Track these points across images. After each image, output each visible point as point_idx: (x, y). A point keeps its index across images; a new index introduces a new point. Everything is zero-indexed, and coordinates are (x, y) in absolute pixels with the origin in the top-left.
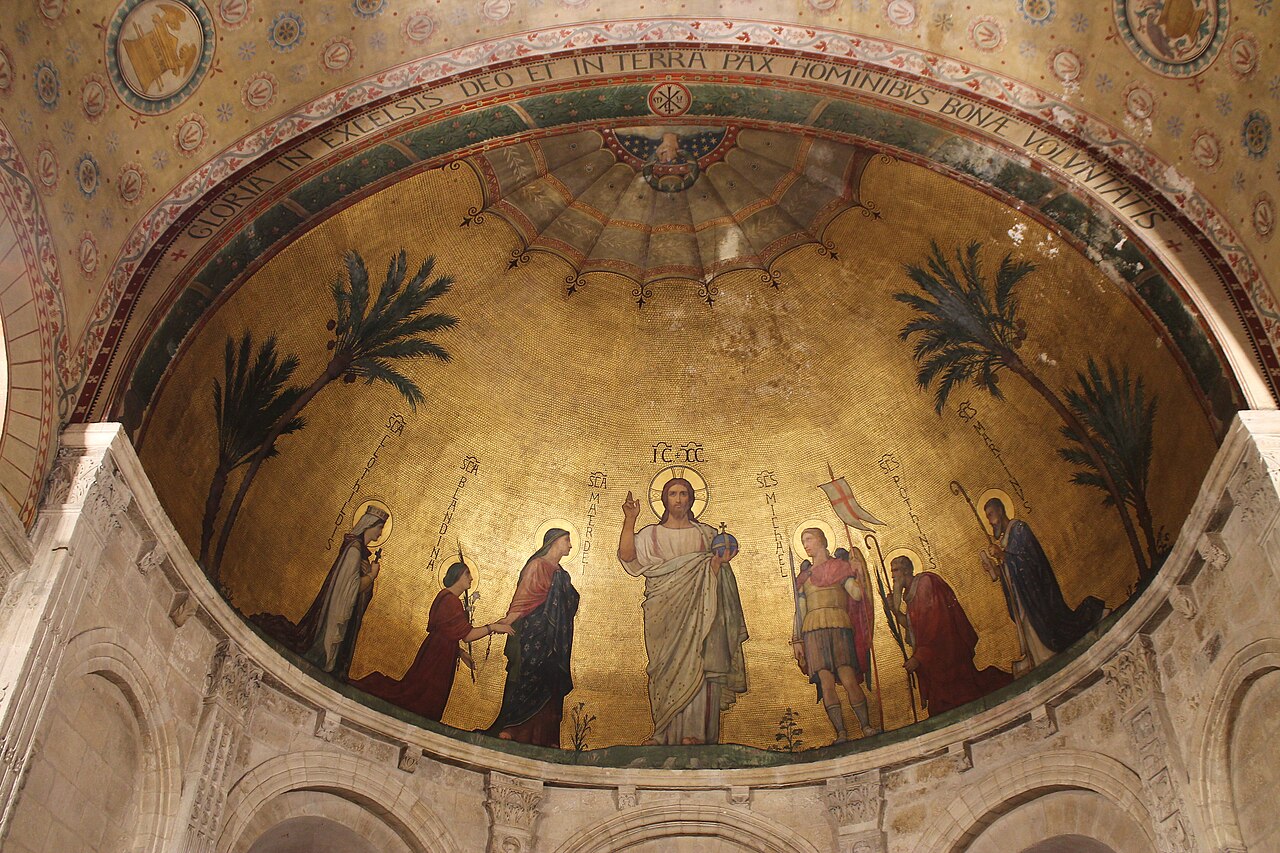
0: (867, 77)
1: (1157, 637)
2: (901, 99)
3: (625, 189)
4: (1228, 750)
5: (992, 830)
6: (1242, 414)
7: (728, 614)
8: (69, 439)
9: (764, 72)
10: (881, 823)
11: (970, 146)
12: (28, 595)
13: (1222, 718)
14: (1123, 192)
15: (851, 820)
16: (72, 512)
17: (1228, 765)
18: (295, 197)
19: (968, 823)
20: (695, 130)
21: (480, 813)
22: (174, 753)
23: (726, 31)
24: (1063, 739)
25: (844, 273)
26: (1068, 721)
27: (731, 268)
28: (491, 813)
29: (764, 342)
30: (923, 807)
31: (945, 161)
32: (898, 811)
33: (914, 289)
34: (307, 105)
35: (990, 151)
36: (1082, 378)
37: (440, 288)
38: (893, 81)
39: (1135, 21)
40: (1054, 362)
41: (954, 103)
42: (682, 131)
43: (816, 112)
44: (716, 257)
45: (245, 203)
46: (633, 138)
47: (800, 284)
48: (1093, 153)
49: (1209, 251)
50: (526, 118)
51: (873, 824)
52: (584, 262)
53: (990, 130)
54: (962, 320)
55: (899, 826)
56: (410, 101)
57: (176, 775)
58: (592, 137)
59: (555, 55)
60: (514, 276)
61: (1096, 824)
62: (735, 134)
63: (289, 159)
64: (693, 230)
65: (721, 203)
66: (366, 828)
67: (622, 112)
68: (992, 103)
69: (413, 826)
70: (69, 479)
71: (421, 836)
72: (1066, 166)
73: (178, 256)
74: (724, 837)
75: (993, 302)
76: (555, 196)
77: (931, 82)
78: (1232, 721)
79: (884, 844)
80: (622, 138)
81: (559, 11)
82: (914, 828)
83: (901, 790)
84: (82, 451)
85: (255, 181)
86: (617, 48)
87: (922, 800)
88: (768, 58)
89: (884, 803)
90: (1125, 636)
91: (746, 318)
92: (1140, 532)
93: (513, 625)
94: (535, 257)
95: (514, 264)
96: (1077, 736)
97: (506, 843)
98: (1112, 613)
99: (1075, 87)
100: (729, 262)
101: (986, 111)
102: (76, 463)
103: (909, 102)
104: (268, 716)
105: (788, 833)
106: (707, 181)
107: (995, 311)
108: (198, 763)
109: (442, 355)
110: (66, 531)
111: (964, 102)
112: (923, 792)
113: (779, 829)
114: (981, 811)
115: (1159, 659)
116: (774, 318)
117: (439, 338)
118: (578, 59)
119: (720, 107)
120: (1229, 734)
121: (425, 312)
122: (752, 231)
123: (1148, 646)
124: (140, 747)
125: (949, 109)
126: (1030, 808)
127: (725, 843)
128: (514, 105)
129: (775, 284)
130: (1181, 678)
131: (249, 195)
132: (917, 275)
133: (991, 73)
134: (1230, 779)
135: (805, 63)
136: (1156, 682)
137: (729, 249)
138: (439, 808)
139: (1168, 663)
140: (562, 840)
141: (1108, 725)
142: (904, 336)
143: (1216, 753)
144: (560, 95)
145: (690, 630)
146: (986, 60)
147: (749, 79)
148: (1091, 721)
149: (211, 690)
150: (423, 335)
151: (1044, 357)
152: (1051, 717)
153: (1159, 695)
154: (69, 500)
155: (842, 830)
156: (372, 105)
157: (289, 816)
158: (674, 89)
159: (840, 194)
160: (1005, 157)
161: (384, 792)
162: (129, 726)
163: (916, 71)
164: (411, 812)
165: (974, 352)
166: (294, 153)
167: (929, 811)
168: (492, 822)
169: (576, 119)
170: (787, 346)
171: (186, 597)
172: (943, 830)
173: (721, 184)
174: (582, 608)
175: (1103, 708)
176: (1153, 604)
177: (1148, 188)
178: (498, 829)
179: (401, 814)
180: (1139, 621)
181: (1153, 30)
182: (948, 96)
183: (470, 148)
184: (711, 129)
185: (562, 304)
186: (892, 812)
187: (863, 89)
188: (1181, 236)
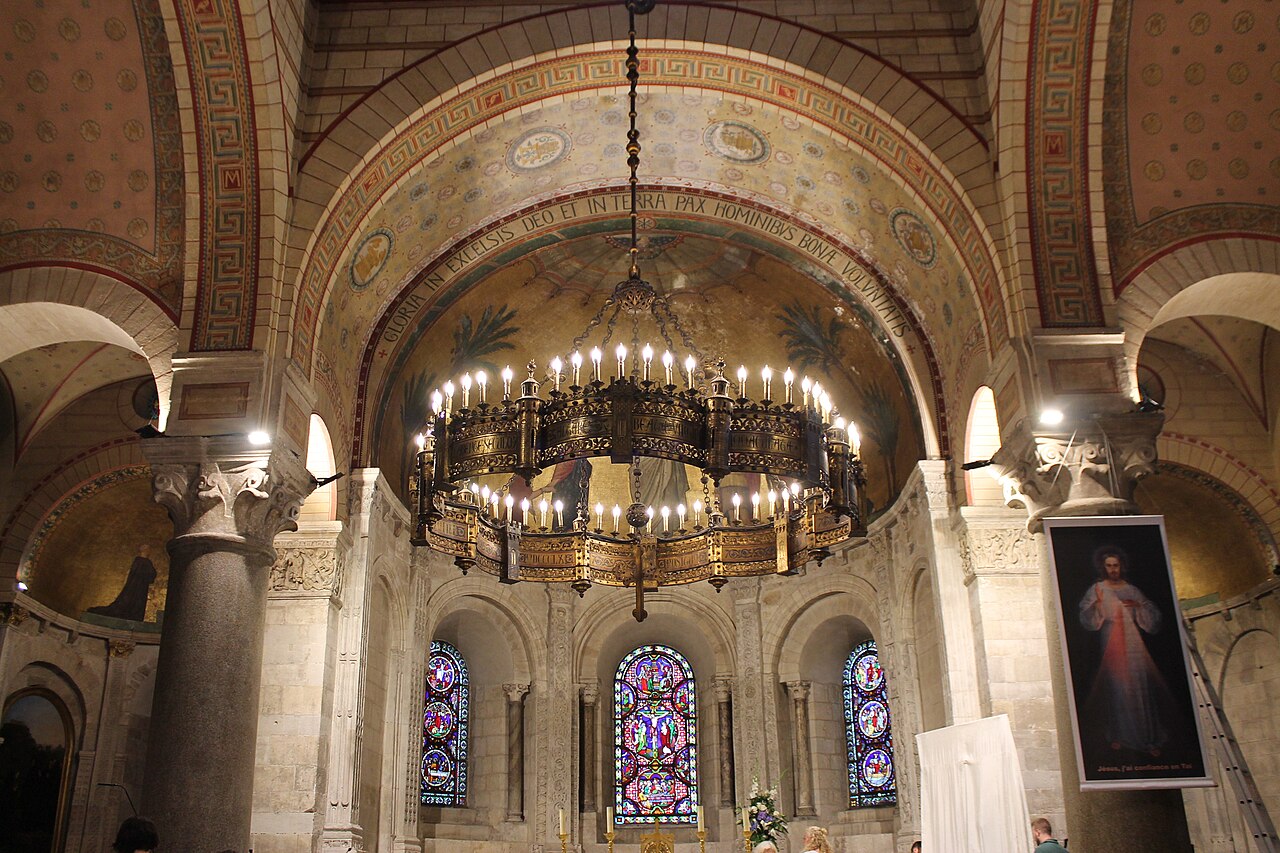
0: (759, 216)
1: (893, 530)
2: (777, 235)
3: (618, 258)
4: (914, 595)
5: (813, 607)
6: (920, 463)
7: (678, 475)
8: (355, 477)
9: (699, 213)
10: (758, 599)
11: (814, 267)
12: (356, 563)
13: (911, 582)
14: (891, 309)
15: (742, 597)
16: (365, 517)
17: (913, 602)
18: (437, 304)
19: (801, 604)
20: (660, 235)
21: (544, 596)
22: (403, 599)
23: (678, 181)
24: (850, 568)
25: (747, 300)
26: (853, 559)
27: (680, 292)
28: (549, 595)
29: (700, 327)
30: (779, 592)
31: (800, 268)
32: (767, 593)
33: (786, 315)
34: (438, 247)
35: (824, 273)
36: (870, 386)
37: (511, 316)
38: (774, 219)
39: (899, 234)
40: (858, 373)
41: (807, 238)
42: (651, 236)
43: (730, 234)
44: (672, 286)
45: (413, 315)
46: (623, 239)
47: (721, 302)
48: (880, 278)
49: (929, 352)
50: (559, 236)
51: (754, 600)
52: (593, 291)
53: (824, 261)
54: (813, 337)
55: (767, 601)
56: (494, 234)
57: (404, 609)
58: (599, 239)
59: (576, 195)
60: (552, 302)
61: (861, 612)
62: (683, 238)
63: (431, 281)
64: (658, 275)
65: (675, 264)
66: (487, 611)
67: (617, 229)
68: (829, 238)
69: (510, 608)
70: (360, 499)
71: (515, 612)
72: (863, 290)
73: (383, 354)
74: (675, 602)
75: (828, 334)
76: (577, 265)
77: (796, 220)
78: (915, 583)
79: (759, 610)
80: (616, 239)
81: (580, 177)
82: (776, 602)
83: (769, 582)
84: (362, 483)
85: (415, 298)
86: (614, 189)
87: (780, 588)
88: (703, 199)
89: (760, 589)
90: (879, 528)
91: (689, 315)
92: (891, 476)
93: (555, 487)
94: (565, 292)
95: (553, 296)
96: (856, 568)
97: (559, 611)
98: (876, 512)
99: (871, 246)
100: (679, 289)
101: (825, 244)
102: (361, 490)
103: (781, 237)
104: (436, 565)
105: (709, 602)
106: (667, 255)
107: (829, 338)
108: (413, 601)
109: (512, 347)
110: (365, 528)
111: (813, 237)
112: (780, 584)
113: (704, 599)
114: (808, 599)
115: (893, 542)
116: (706, 316)
117: (511, 338)
118: (591, 199)
119: (673, 227)
120: (914, 588)
121: (502, 328)
122: (693, 277)
123: (889, 535)
124: (389, 600)
125: (803, 244)
126: (832, 598)
127: (675, 605)
128: (555, 233)
129: (707, 301)
130: (900, 555)
131: (413, 309)
132: (788, 310)
133: (828, 225)
134: (913, 607)
135: (723, 204)
136: (890, 554)
137: (680, 283)
138: (522, 596)
139: (896, 546)
140: (587, 606)
141: (870, 566)
142: (781, 336)
143: (908, 596)
144: (580, 226)
145: (656, 484)
146: (825, 219)
147: (690, 217)
148: (862, 562)
149: (413, 561)
150: (501, 340)
151: (853, 369)
152: (845, 556)
153: (890, 560)
154: (363, 511)
155: (737, 602)
156: (472, 236)
157: (450, 612)
158: (647, 220)
159: (744, 267)
160: (831, 278)
161: (495, 593)
162: (385, 593)
163: (788, 213)
164: (509, 601)
165: (819, 354)
166: (432, 276)
167: (783, 595)
168: (550, 600)
169: (590, 234)
170: (714, 330)
171: (401, 524)
172: (789, 605)
173: (675, 256)
174: (593, 474)
175: (869, 557)
176: (890, 519)
177: (905, 306)
178: (554, 604)
179: (504, 603)
180: (886, 522)
181: (907, 241)
182: (804, 232)
183: (529, 255)
184: (669, 235)
185: (580, 311)
186: (764, 594)
187: (756, 227)
188: (916, 343)
